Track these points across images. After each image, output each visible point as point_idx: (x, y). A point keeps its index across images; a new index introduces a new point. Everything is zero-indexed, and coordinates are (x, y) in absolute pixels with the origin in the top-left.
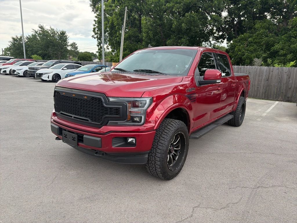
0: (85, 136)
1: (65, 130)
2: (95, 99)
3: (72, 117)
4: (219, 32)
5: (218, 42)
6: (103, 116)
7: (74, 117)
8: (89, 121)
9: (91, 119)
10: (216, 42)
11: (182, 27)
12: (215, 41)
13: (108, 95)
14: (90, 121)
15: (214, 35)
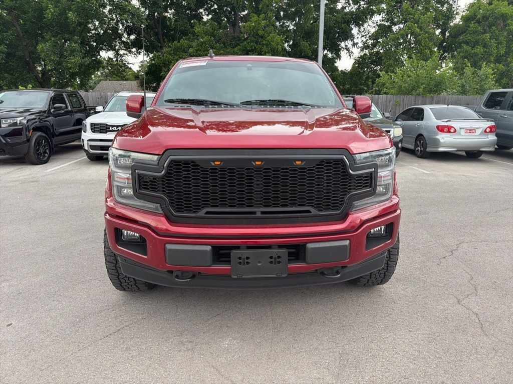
0: (310, 246)
1: (238, 248)
2: (327, 163)
3: (254, 213)
4: (129, 35)
5: (130, 52)
6: (346, 194)
7: (262, 213)
8: (310, 212)
9: (316, 207)
10: (126, 52)
11: (67, 18)
12: (124, 50)
13: (353, 152)
14: (314, 211)
15: (121, 40)
